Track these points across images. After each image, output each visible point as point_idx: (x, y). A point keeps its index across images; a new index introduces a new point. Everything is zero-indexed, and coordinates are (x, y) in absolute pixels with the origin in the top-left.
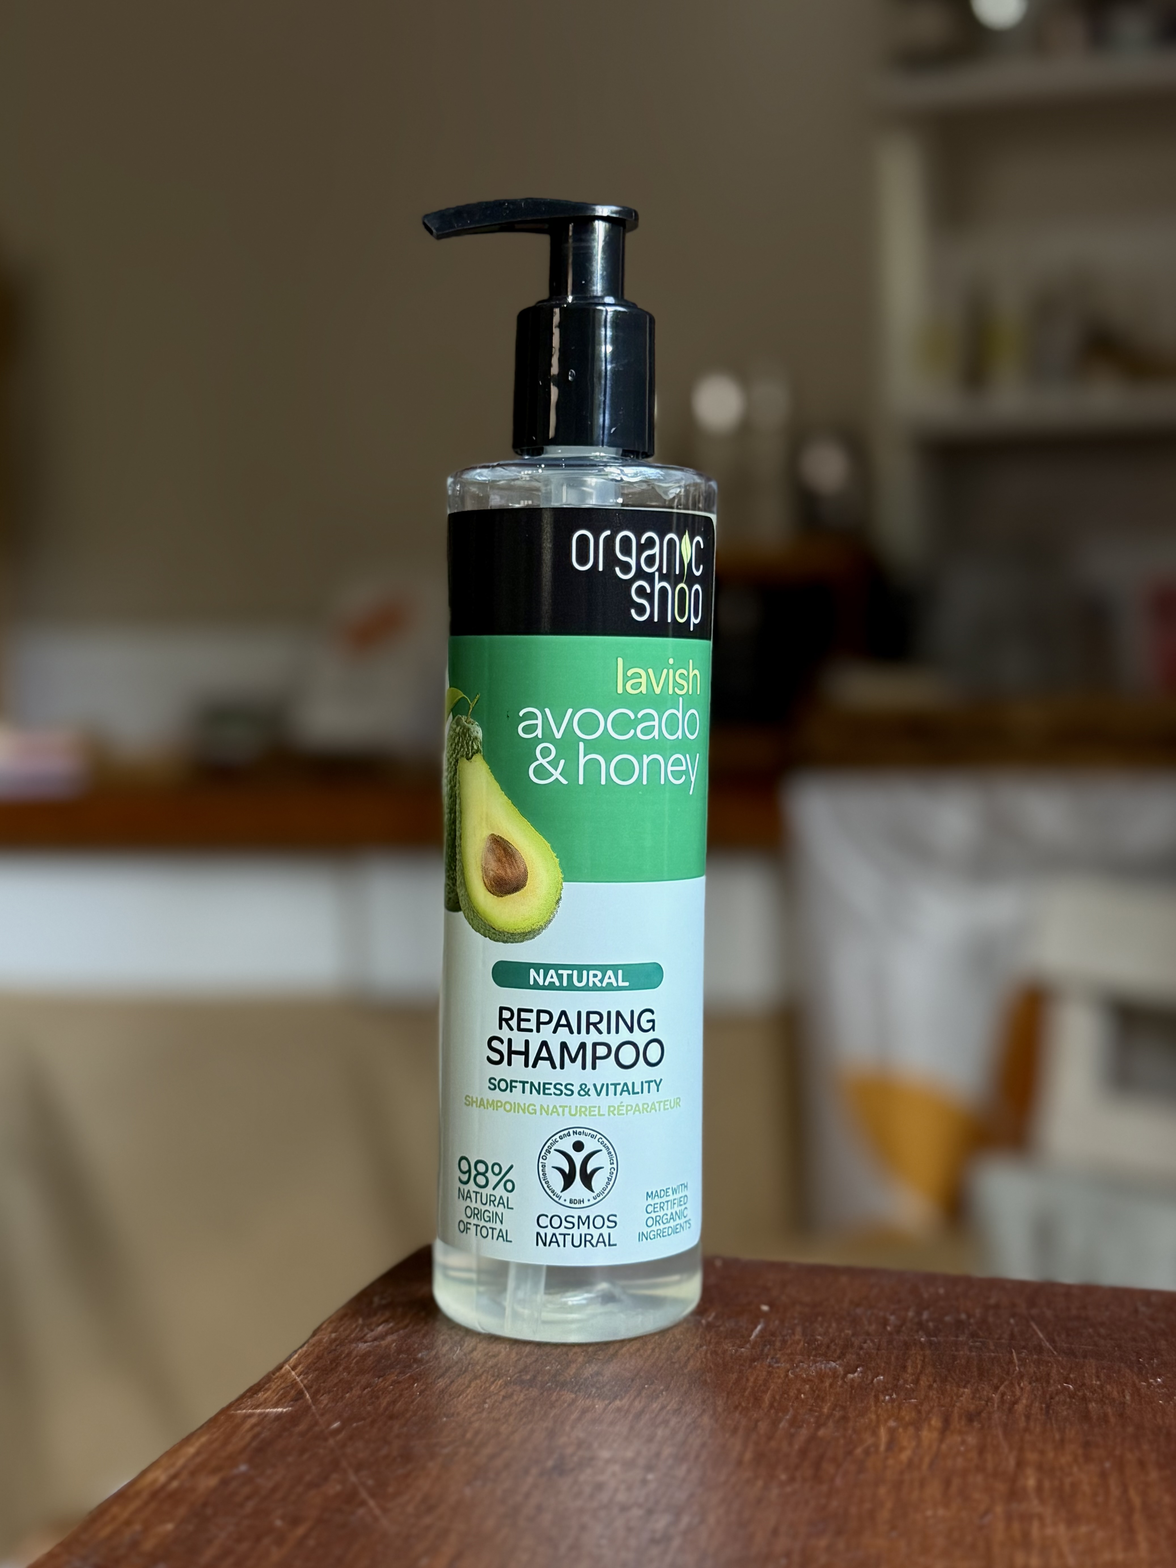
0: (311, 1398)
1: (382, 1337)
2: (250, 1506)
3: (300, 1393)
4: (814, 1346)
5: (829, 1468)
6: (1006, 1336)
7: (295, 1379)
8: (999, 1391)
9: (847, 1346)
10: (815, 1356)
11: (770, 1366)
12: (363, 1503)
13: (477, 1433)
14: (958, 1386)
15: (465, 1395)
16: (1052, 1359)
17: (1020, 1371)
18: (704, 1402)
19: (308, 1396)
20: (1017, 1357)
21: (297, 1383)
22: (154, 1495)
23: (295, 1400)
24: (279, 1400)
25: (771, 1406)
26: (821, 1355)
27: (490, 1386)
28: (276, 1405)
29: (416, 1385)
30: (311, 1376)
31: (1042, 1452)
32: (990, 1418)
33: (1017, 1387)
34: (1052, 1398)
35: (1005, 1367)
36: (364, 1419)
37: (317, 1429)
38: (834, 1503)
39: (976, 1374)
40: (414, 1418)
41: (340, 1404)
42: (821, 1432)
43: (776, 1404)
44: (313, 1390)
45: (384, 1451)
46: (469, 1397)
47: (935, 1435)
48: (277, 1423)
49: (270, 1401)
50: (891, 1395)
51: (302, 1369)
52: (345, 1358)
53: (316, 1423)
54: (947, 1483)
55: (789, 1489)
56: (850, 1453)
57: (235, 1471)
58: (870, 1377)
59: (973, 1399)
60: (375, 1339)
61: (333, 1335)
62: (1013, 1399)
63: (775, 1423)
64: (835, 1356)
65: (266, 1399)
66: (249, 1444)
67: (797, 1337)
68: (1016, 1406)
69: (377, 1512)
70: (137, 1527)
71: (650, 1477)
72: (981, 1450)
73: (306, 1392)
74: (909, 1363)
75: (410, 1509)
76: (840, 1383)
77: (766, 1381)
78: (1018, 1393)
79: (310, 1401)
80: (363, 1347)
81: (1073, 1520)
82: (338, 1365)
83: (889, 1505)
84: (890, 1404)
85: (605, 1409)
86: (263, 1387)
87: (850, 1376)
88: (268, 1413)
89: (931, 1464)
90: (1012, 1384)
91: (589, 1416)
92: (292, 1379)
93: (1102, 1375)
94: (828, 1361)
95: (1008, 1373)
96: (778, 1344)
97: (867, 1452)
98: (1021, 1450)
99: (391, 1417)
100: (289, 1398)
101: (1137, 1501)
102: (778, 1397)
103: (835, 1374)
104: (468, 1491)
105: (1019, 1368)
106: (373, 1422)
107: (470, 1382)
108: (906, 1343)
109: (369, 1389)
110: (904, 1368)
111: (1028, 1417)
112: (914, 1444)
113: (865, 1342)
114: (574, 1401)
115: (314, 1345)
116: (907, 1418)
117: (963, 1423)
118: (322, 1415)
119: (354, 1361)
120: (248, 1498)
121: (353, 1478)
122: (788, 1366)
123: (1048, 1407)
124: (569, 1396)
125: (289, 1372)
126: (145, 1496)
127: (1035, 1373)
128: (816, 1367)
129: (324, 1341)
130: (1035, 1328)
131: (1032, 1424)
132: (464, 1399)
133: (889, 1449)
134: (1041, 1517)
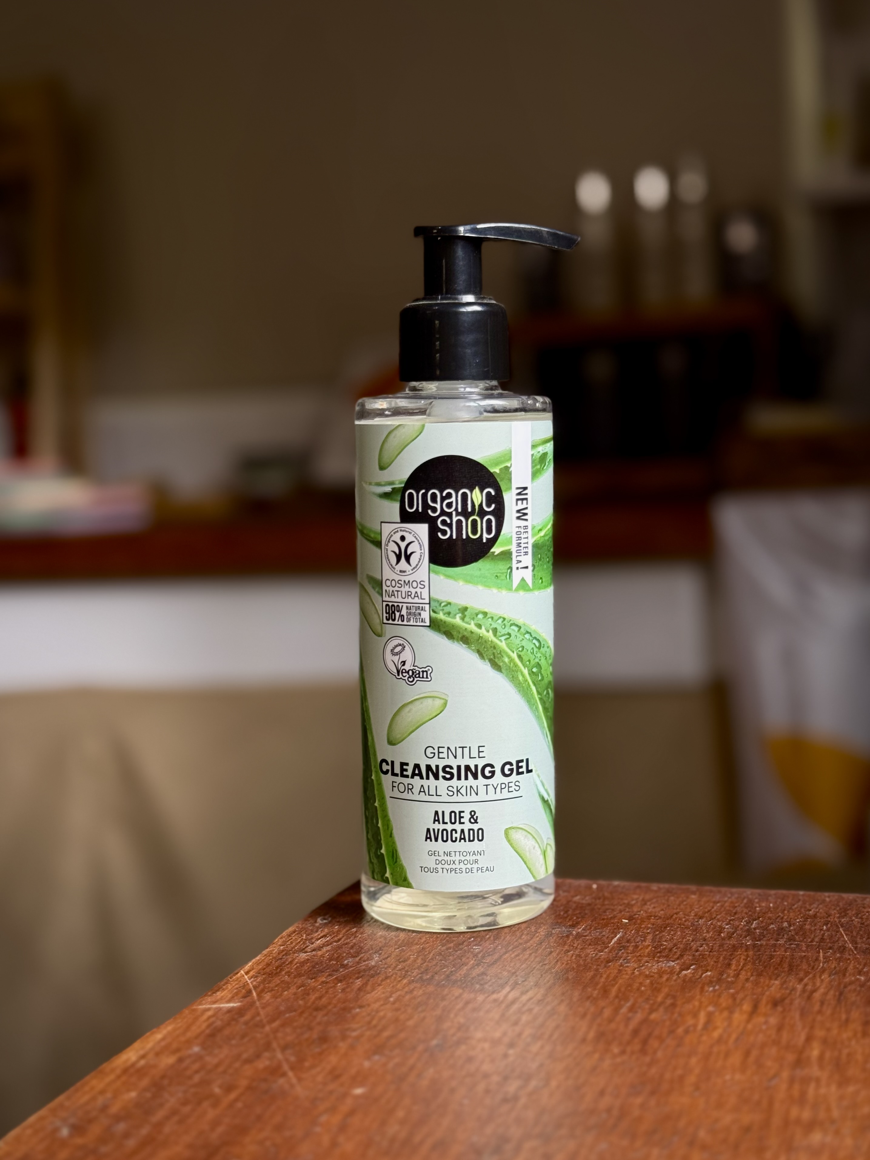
0: (257, 996)
1: (320, 948)
2: (197, 1078)
3: (249, 992)
4: (659, 950)
5: (654, 1043)
6: (817, 939)
7: (247, 981)
8: (803, 983)
9: (687, 948)
10: (659, 957)
11: (621, 965)
12: (284, 1074)
13: (381, 1020)
14: (770, 979)
15: (376, 991)
16: (851, 957)
17: (823, 967)
18: (563, 994)
19: (254, 994)
20: (823, 956)
21: (248, 984)
22: (125, 1071)
23: (244, 997)
24: (233, 997)
25: (617, 997)
26: (664, 957)
27: (397, 985)
28: (229, 1001)
29: (339, 984)
30: (259, 980)
31: (828, 1030)
32: (791, 1004)
33: (818, 980)
34: (845, 987)
35: (812, 964)
36: (295, 1011)
37: (258, 1018)
38: (653, 1071)
39: (786, 969)
40: (334, 1009)
41: (279, 1000)
42: (653, 1016)
43: (620, 995)
44: (259, 990)
45: (306, 1036)
46: (379, 993)
47: (745, 1017)
48: (228, 1015)
49: (224, 999)
50: (714, 986)
51: (253, 973)
52: (288, 964)
53: (258, 1014)
54: (747, 1054)
55: (619, 1060)
56: (672, 1032)
57: (190, 1052)
58: (700, 973)
59: (780, 989)
60: (314, 950)
61: (282, 948)
62: (813, 988)
63: (616, 1010)
64: (676, 957)
65: (222, 997)
66: (203, 1032)
67: (647, 944)
68: (814, 994)
69: (294, 1080)
70: (109, 1095)
71: (511, 1052)
72: (780, 1028)
73: (253, 991)
74: (734, 962)
75: (320, 1078)
76: (674, 978)
77: (616, 977)
78: (818, 984)
79: (256, 998)
80: (303, 956)
81: (843, 1082)
82: (281, 970)
83: (697, 1071)
84: (712, 994)
85: (484, 1001)
86: (222, 987)
87: (684, 972)
88: (223, 1007)
89: (737, 1039)
90: (814, 976)
91: (470, 1006)
92: (245, 981)
94: (668, 961)
95: (813, 968)
96: (631, 948)
97: (687, 1032)
98: (812, 1027)
99: (317, 1009)
100: (240, 995)
102: (623, 989)
103: (672, 972)
104: (367, 1064)
105: (823, 965)
106: (302, 1012)
107: (382, 981)
108: (734, 946)
109: (302, 988)
110: (729, 965)
111: (822, 1003)
112: (726, 1024)
113: (701, 947)
114: (461, 995)
115: (266, 955)
116: (724, 1005)
117: (769, 1006)
118: (264, 1008)
119: (295, 967)
120: (197, 1072)
121: (279, 1056)
122: (636, 966)
123: (841, 994)
124: (457, 992)
125: (243, 976)
126: (118, 1071)
127: (835, 968)
128: (658, 966)
129: (275, 952)
130: (843, 933)
131: (825, 1008)
132: (376, 994)
133: (705, 1028)
134: (818, 1081)
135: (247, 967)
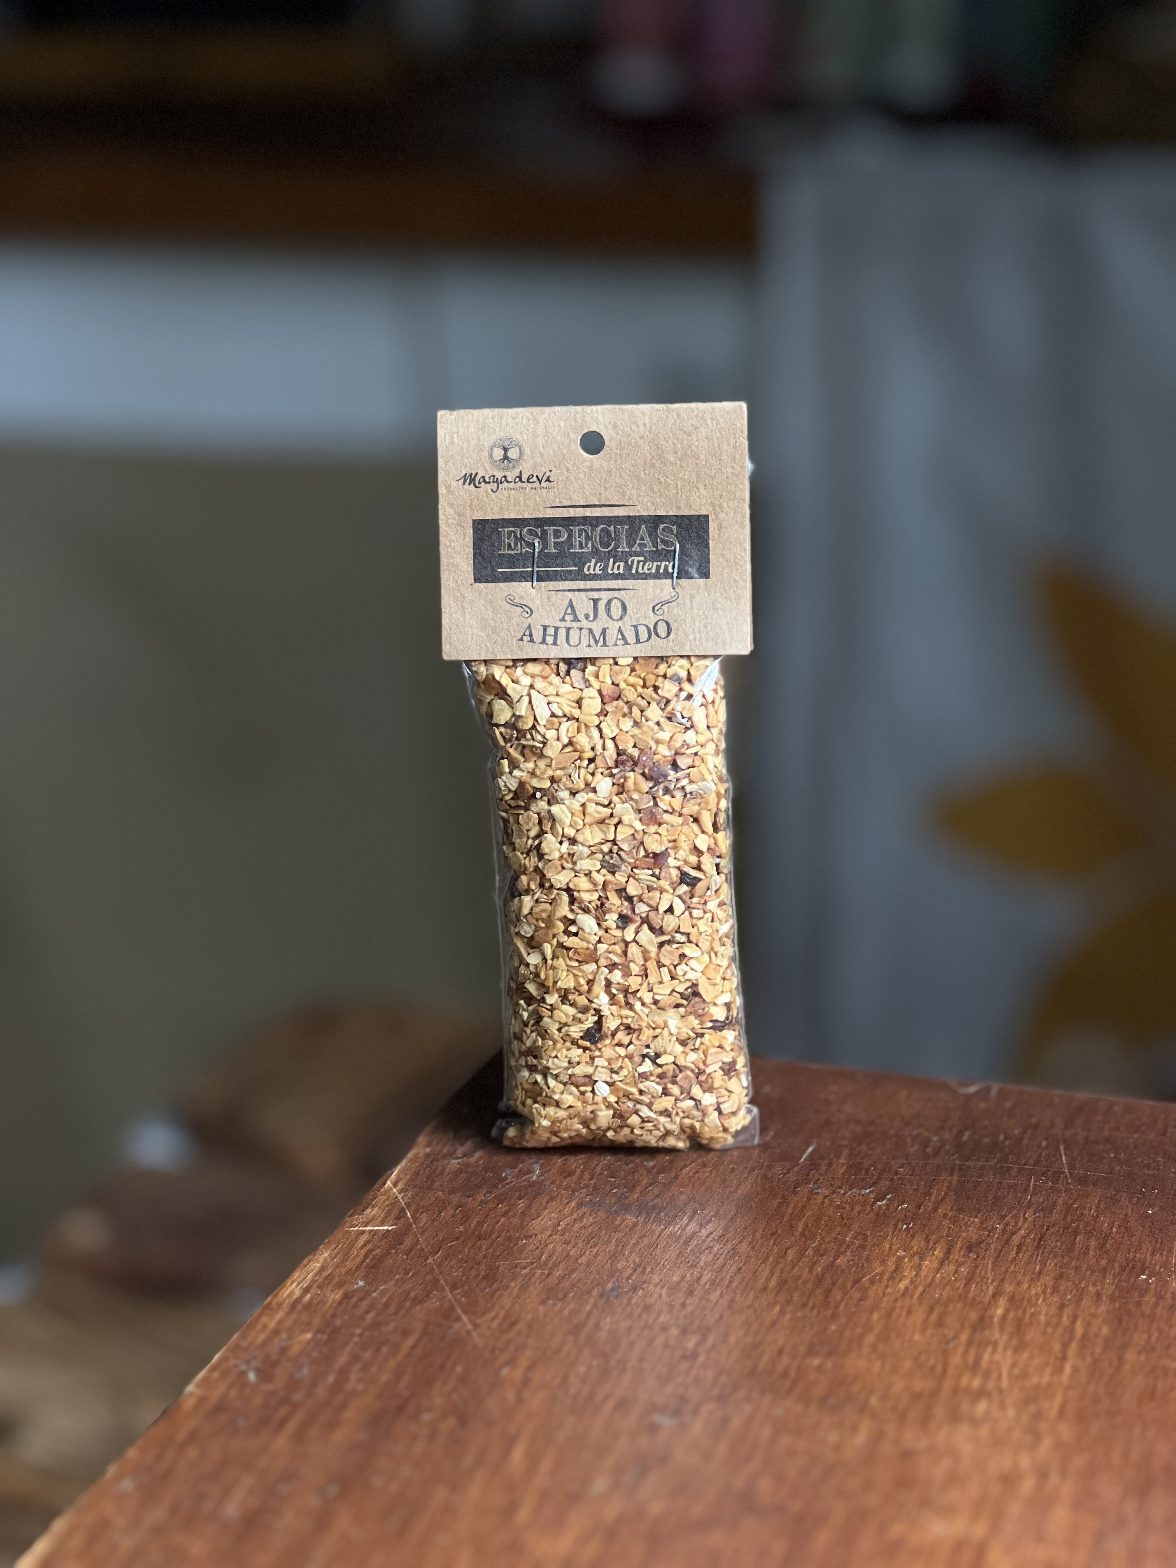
0: (412, 1217)
1: (471, 1153)
2: (370, 1317)
3: (403, 1210)
4: (855, 1170)
5: (837, 1295)
6: (1031, 1162)
7: (397, 1197)
8: (1004, 1222)
9: (885, 1170)
10: (854, 1181)
11: (811, 1191)
12: (458, 1318)
13: (551, 1255)
14: (971, 1215)
15: (542, 1217)
16: (1063, 1188)
17: (1030, 1201)
18: (745, 1228)
19: (409, 1214)
20: (1034, 1185)
21: (399, 1200)
22: (293, 1306)
23: (398, 1217)
24: (386, 1217)
25: (803, 1234)
26: (859, 1180)
27: (564, 1209)
28: (382, 1223)
29: (500, 1205)
30: (410, 1193)
31: (1019, 1284)
32: (986, 1249)
33: (1022, 1217)
34: (1047, 1230)
35: (1019, 1196)
36: (457, 1239)
37: (419, 1247)
38: (833, 1327)
39: (990, 1203)
40: (498, 1239)
41: (437, 1223)
42: (839, 1261)
43: (807, 1232)
44: (412, 1208)
45: (473, 1272)
46: (545, 1220)
47: (936, 1264)
48: (385, 1241)
49: (377, 1219)
50: (908, 1224)
51: (402, 1185)
52: (438, 1175)
53: (418, 1242)
54: (930, 1311)
55: (799, 1314)
56: (858, 1281)
57: (355, 1286)
58: (896, 1205)
59: (979, 1229)
60: (463, 1157)
61: (426, 1152)
62: (1014, 1230)
63: (802, 1253)
64: (871, 1181)
65: (373, 1216)
66: (362, 1261)
67: (841, 1161)
68: (1013, 1237)
69: (470, 1327)
70: (284, 1336)
71: (689, 1300)
72: (968, 1281)
73: (406, 1209)
74: (934, 1191)
75: (495, 1324)
76: (867, 1211)
77: (804, 1207)
78: (1020, 1224)
79: (411, 1220)
80: (454, 1163)
81: (1019, 1348)
82: (433, 1182)
83: (877, 1330)
84: (905, 1234)
85: (660, 1235)
86: (371, 1204)
87: (880, 1203)
88: (378, 1230)
89: (924, 1291)
90: (1018, 1213)
91: (646, 1241)
92: (395, 1196)
93: (1102, 1206)
94: (863, 1187)
95: (1019, 1202)
96: (823, 1168)
97: (872, 1281)
98: (1002, 1280)
99: (480, 1238)
100: (393, 1216)
101: (1079, 1330)
102: (810, 1225)
103: (865, 1202)
104: (541, 1310)
105: (1031, 1198)
106: (465, 1242)
107: (547, 1203)
108: (938, 1167)
109: (460, 1209)
110: (930, 1194)
112: (914, 1273)
113: (902, 1167)
115: (411, 1160)
116: (915, 1249)
117: (962, 1253)
118: (422, 1234)
119: (448, 1178)
120: (367, 1311)
121: (450, 1296)
122: (827, 1192)
123: (1042, 1237)
124: (631, 1220)
125: (391, 1189)
126: (286, 1307)
127: (1043, 1202)
128: (851, 1194)
129: (421, 1155)
130: (1062, 1152)
131: (1021, 1255)
132: (542, 1220)
133: (892, 1278)
134: (995, 1344)
135: (393, 1176)
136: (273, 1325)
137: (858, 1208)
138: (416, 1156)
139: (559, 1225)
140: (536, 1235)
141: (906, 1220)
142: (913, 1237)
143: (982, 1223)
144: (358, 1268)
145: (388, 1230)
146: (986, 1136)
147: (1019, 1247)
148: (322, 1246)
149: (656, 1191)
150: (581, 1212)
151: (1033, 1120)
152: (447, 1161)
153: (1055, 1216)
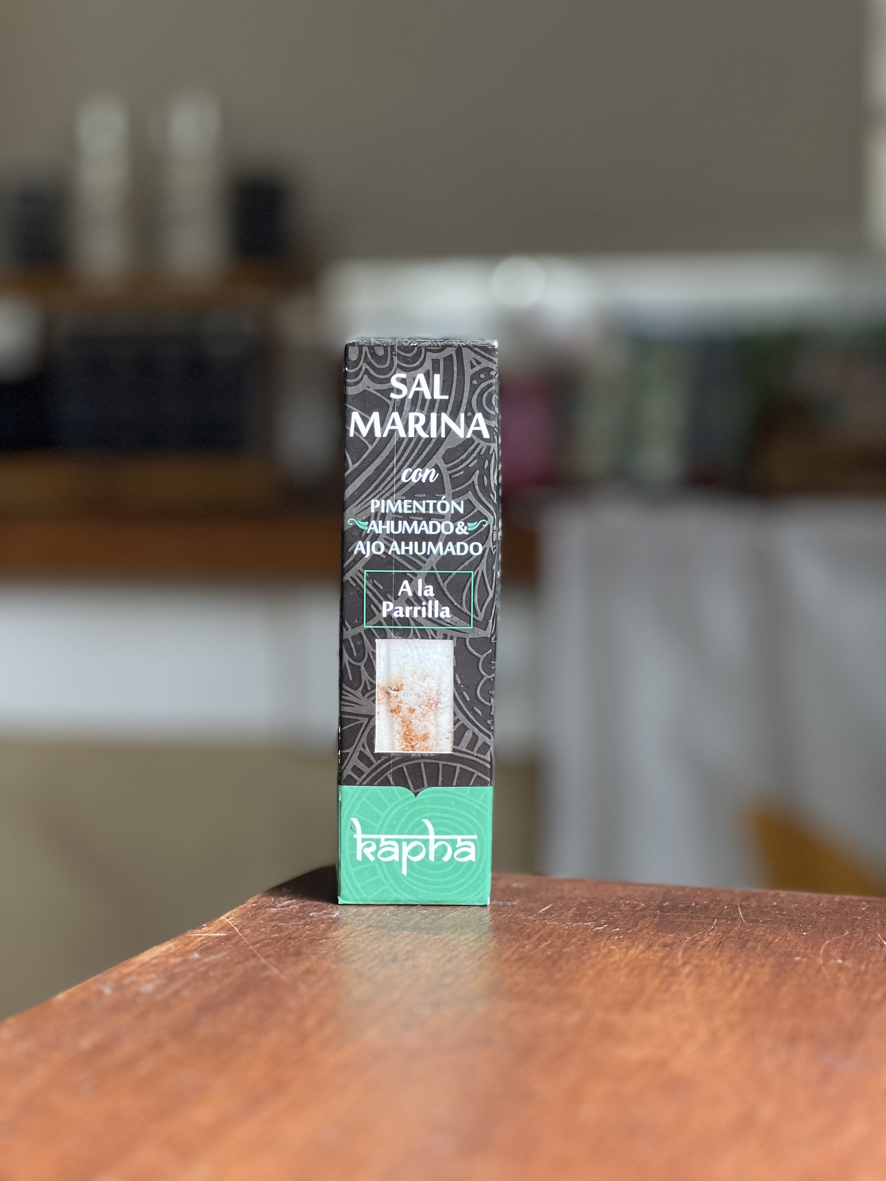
0: (239, 930)
1: (288, 906)
3: (232, 928)
4: (580, 916)
5: (562, 963)
6: (717, 913)
8: (693, 936)
9: (603, 915)
11: (546, 923)
12: (269, 969)
13: (344, 946)
14: (667, 933)
15: (339, 931)
16: (739, 923)
18: (494, 937)
19: (237, 929)
20: (717, 922)
21: (230, 924)
22: (143, 965)
23: (229, 931)
24: (218, 931)
25: (539, 939)
26: (583, 920)
28: (216, 932)
29: (307, 927)
30: (239, 921)
31: (702, 960)
32: (678, 946)
33: (706, 934)
34: (726, 939)
35: (705, 926)
37: (243, 942)
38: (558, 975)
39: (682, 929)
40: (304, 940)
41: (258, 933)
42: (566, 949)
44: (239, 927)
45: (284, 952)
46: (341, 932)
47: (638, 951)
48: (217, 939)
49: (212, 931)
50: (619, 936)
51: (233, 918)
52: (261, 914)
53: (242, 940)
54: (633, 970)
55: (533, 970)
56: (578, 958)
57: (191, 957)
58: (610, 929)
59: (673, 938)
60: (282, 907)
61: (254, 905)
62: (700, 939)
63: (536, 946)
64: (593, 920)
65: (209, 930)
66: (199, 947)
67: (570, 912)
68: (699, 942)
69: (278, 973)
70: (134, 976)
71: (449, 964)
72: (663, 959)
73: (235, 928)
74: (640, 924)
75: (298, 972)
76: (589, 931)
78: (705, 937)
79: (238, 932)
80: (274, 910)
81: (701, 985)
82: (256, 917)
83: (591, 977)
84: (616, 940)
85: (428, 939)
86: (209, 924)
87: (598, 928)
88: (212, 936)
89: (628, 963)
90: (704, 933)
92: (227, 923)
93: (768, 931)
94: (586, 922)
95: (705, 929)
96: (556, 914)
97: (590, 958)
98: (690, 958)
99: (290, 938)
100: (225, 930)
101: (747, 977)
102: (544, 936)
103: (587, 928)
104: (334, 967)
105: (714, 927)
106: (278, 940)
107: (344, 925)
108: (644, 915)
109: (276, 927)
110: (637, 925)
112: (622, 955)
113: (617, 914)
115: (241, 909)
116: (624, 945)
117: (660, 947)
118: (246, 937)
119: (268, 915)
120: (200, 966)
121: (263, 961)
122: (558, 924)
125: (225, 920)
126: (138, 964)
127: (723, 929)
129: (248, 907)
130: (740, 910)
131: (704, 949)
132: (338, 933)
133: (605, 956)
134: (681, 984)
135: (227, 915)
136: (126, 970)
137: (581, 930)
138: (246, 907)
139: (351, 934)
140: (333, 938)
141: (618, 934)
142: (622, 941)
143: (675, 936)
144: (196, 950)
145: (220, 936)
146: (682, 904)
147: (703, 946)
148: (168, 942)
149: (427, 922)
150: (369, 930)
151: (718, 898)
152: (268, 909)
153: (732, 934)
